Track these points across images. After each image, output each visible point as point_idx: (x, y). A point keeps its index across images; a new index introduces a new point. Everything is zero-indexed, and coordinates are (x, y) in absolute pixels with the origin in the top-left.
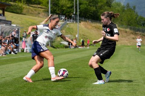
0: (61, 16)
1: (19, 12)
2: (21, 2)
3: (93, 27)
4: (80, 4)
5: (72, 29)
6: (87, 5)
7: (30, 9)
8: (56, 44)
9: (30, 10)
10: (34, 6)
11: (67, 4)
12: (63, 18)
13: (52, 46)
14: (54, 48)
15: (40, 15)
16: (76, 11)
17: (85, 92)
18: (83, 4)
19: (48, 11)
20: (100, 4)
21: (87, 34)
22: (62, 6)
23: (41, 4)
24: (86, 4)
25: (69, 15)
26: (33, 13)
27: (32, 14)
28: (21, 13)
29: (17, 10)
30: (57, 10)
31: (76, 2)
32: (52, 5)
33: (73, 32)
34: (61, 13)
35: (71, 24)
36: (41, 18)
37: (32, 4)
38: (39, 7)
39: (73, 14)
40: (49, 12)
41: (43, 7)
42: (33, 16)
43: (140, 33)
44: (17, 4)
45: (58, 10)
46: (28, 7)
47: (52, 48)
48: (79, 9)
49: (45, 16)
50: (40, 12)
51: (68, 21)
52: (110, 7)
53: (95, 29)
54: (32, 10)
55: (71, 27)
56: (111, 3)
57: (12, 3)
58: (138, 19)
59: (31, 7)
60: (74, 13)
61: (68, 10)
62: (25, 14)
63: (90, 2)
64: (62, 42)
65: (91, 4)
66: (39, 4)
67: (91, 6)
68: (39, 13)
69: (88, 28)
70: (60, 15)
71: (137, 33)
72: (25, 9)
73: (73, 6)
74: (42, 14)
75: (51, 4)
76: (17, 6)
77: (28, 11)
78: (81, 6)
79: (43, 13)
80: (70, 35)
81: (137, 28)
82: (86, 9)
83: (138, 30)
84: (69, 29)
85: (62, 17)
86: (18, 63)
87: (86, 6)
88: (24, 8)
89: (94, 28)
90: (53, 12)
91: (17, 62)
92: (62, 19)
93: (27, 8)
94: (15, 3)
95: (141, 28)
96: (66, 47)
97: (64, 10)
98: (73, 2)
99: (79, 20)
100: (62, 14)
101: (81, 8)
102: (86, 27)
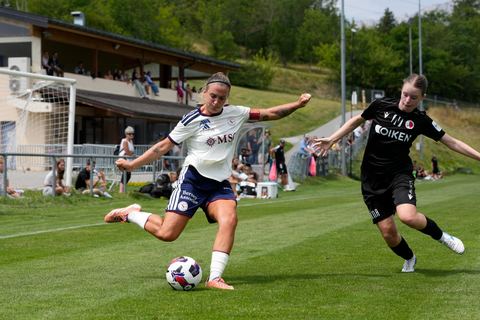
0: (375, 93)
1: (262, 86)
2: (266, 59)
3: (463, 120)
4: (427, 58)
6: (448, 60)
7: (290, 75)
9: (289, 78)
10: (299, 67)
11: (392, 59)
13: (351, 175)
14: (356, 179)
15: (317, 92)
18: (434, 58)
19: (338, 81)
22: (378, 65)
23: (320, 63)
24: (443, 57)
26: (297, 85)
27: (296, 89)
28: (265, 88)
29: (257, 80)
30: (363, 76)
32: (349, 63)
34: (374, 86)
36: (319, 98)
37: (295, 62)
38: (313, 71)
40: (340, 83)
41: (326, 70)
44: (255, 63)
45: (367, 77)
46: (284, 70)
47: (351, 180)
48: (425, 71)
49: (329, 93)
50: (317, 84)
53: (469, 127)
54: (295, 80)
57: (242, 62)
59: (291, 71)
61: (394, 74)
62: (276, 91)
63: (455, 54)
65: (457, 58)
66: (314, 62)
67: (457, 63)
68: (315, 87)
70: (373, 91)
72: (278, 76)
73: (406, 65)
74: (323, 90)
75: (346, 60)
76: (255, 70)
77: (286, 81)
78: (428, 64)
79: (325, 87)
82: (441, 70)
85: (377, 96)
86: (260, 220)
87: (443, 64)
88: (273, 73)
89: (467, 123)
90: (354, 83)
91: (258, 217)
93: (281, 74)
94: (250, 62)
98: (407, 55)
100: (376, 88)
101: (429, 70)
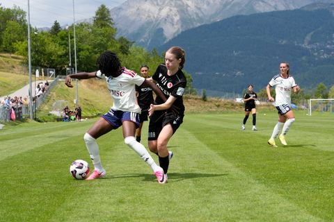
0: (50, 70)
3: (100, 86)
4: (79, 50)
6: (91, 51)
8: (41, 116)
10: (4, 55)
11: (59, 51)
12: (52, 72)
13: (35, 119)
14: (39, 121)
16: (73, 62)
17: (88, 188)
18: (83, 50)
19: (27, 63)
21: (91, 99)
22: (51, 54)
23: (17, 52)
24: (88, 49)
25: (62, 67)
27: (3, 68)
30: (42, 61)
31: (72, 47)
32: (33, 53)
33: (68, 95)
34: (48, 66)
36: (17, 73)
37: (1, 52)
38: (13, 57)
39: (69, 67)
40: (28, 65)
41: (20, 57)
42: (4, 71)
45: (45, 61)
47: (36, 122)
48: (78, 57)
49: (22, 70)
50: (15, 65)
51: (60, 78)
52: (127, 54)
53: (104, 90)
56: (128, 48)
60: (70, 65)
61: (59, 59)
63: (95, 48)
64: (50, 112)
65: (96, 50)
66: (13, 52)
67: (96, 53)
68: (14, 67)
69: (92, 89)
70: (48, 69)
73: (67, 54)
74: (18, 69)
75: (31, 51)
78: (79, 53)
79: (20, 67)
80: (63, 101)
82: (87, 57)
84: (63, 90)
85: (51, 72)
87: (88, 53)
89: (102, 88)
90: (36, 64)
92: (50, 75)
96: (59, 120)
97: (53, 60)
98: (68, 48)
101: (80, 57)
102: (89, 87)
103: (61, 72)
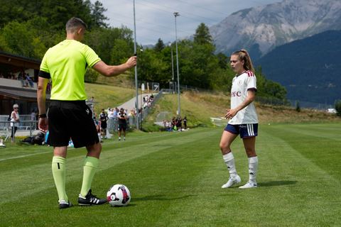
1: (92, 81)
3: (201, 98)
4: (181, 65)
5: (170, 102)
6: (192, 66)
8: (147, 126)
11: (163, 66)
12: (157, 86)
13: (141, 129)
14: (144, 131)
16: (176, 77)
18: (185, 65)
20: (210, 65)
21: (193, 110)
22: (155, 69)
24: (189, 65)
25: (165, 82)
26: (112, 81)
27: (111, 83)
28: (94, 83)
29: (89, 78)
30: (147, 75)
32: (139, 68)
33: (171, 107)
34: (153, 80)
35: (169, 96)
36: (124, 87)
39: (171, 81)
40: (135, 79)
42: (112, 85)
43: (270, 106)
45: (150, 76)
47: (141, 132)
49: (129, 84)
51: (164, 91)
52: (225, 69)
53: (204, 102)
55: (168, 100)
56: (226, 63)
58: (266, 85)
60: (173, 79)
61: (163, 74)
62: (100, 84)
63: (196, 63)
64: (155, 123)
67: (197, 68)
68: (121, 81)
69: (193, 101)
70: (153, 83)
71: (266, 105)
72: (101, 76)
73: (170, 69)
76: (88, 72)
77: (105, 79)
78: (182, 68)
79: (127, 81)
80: (167, 112)
81: (265, 98)
82: (189, 72)
83: (268, 102)
84: (166, 102)
85: (155, 86)
87: (189, 68)
88: (98, 74)
89: (203, 100)
90: (142, 79)
92: (155, 88)
95: (271, 98)
96: (162, 130)
97: (157, 75)
98: (170, 63)
99: (180, 88)
100: (155, 82)
101: (182, 72)
102: (190, 99)
103: (164, 86)
